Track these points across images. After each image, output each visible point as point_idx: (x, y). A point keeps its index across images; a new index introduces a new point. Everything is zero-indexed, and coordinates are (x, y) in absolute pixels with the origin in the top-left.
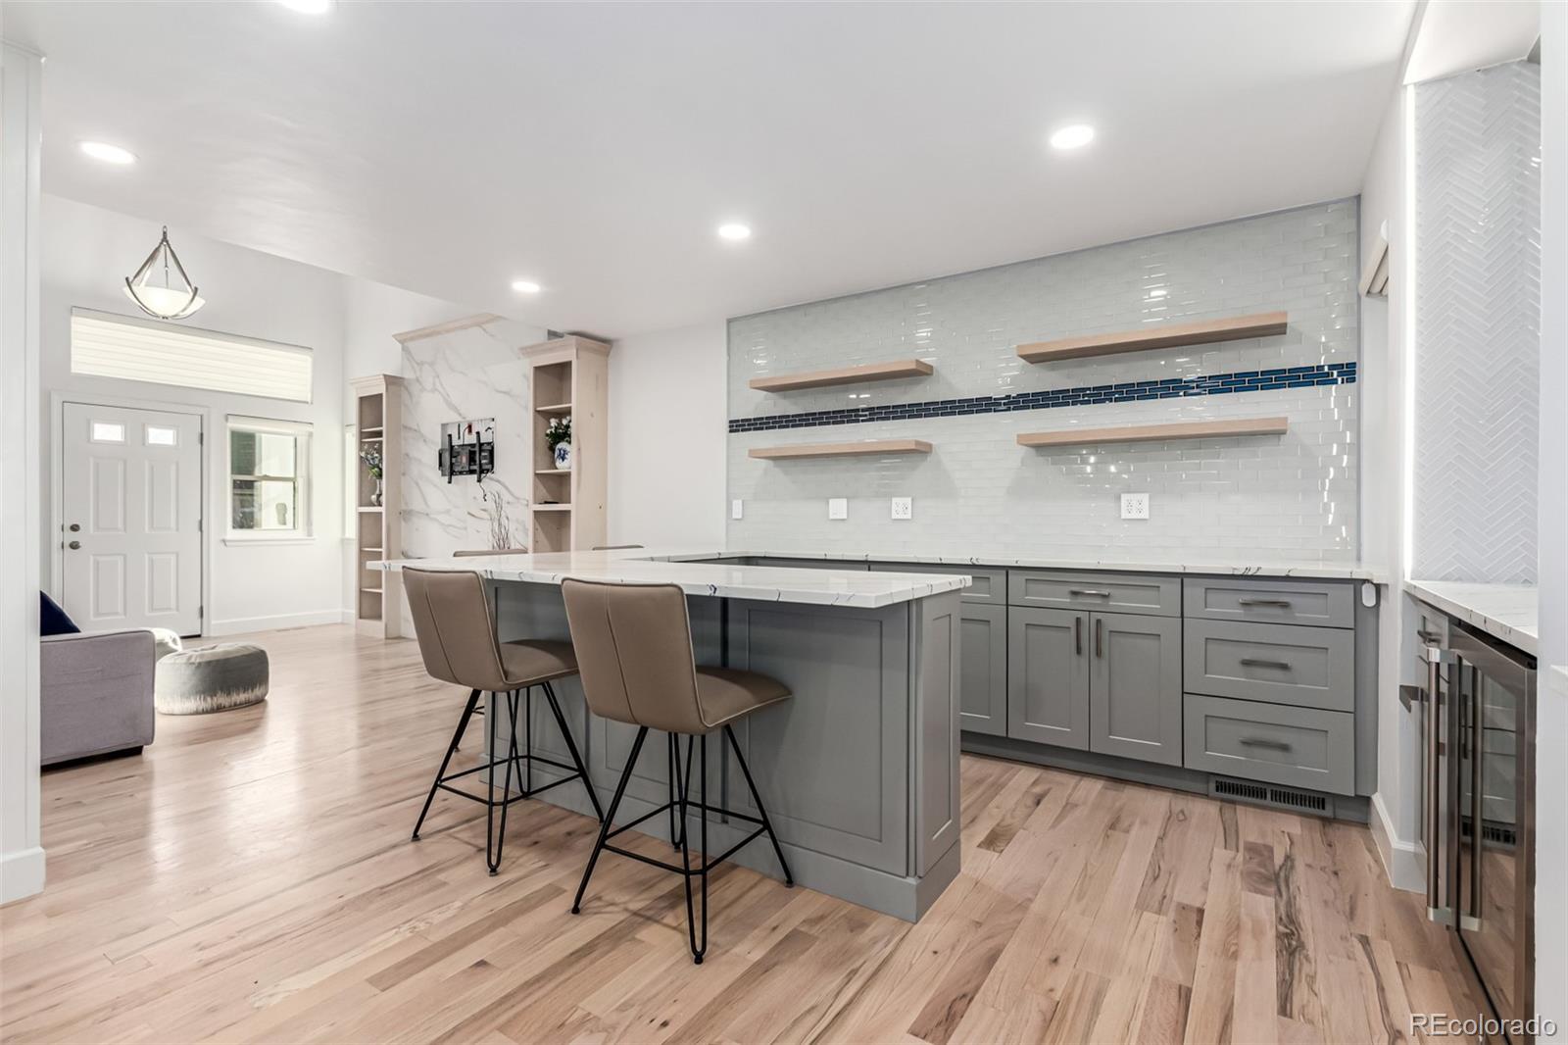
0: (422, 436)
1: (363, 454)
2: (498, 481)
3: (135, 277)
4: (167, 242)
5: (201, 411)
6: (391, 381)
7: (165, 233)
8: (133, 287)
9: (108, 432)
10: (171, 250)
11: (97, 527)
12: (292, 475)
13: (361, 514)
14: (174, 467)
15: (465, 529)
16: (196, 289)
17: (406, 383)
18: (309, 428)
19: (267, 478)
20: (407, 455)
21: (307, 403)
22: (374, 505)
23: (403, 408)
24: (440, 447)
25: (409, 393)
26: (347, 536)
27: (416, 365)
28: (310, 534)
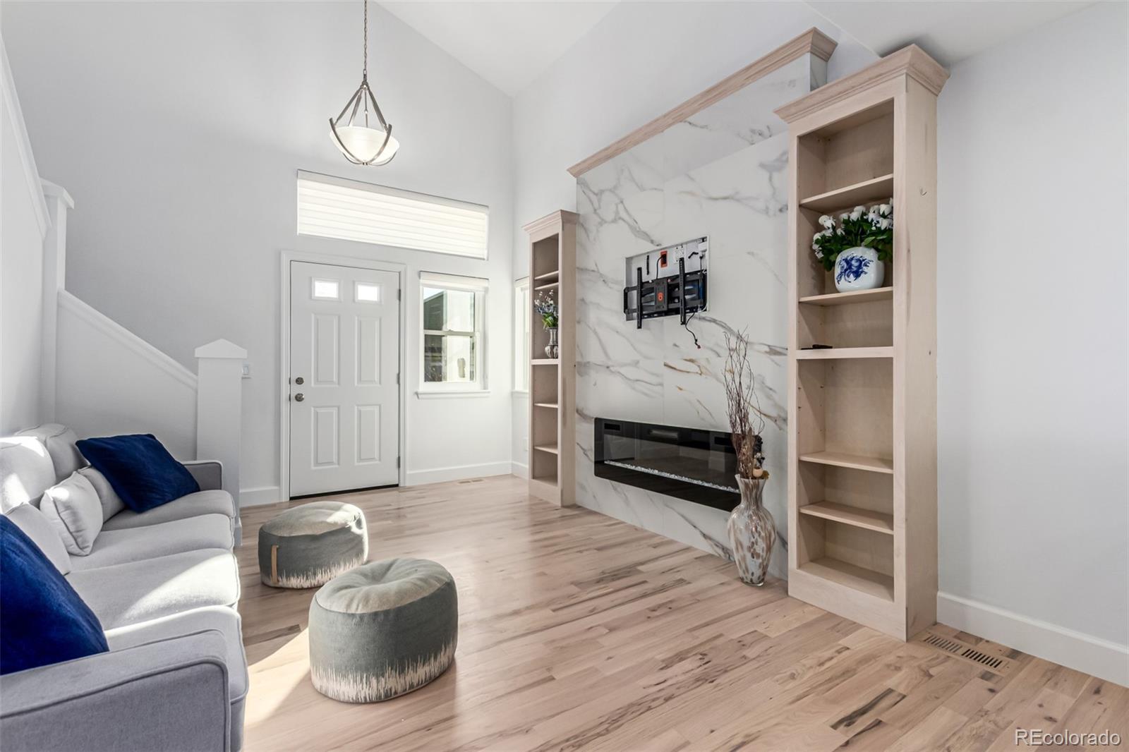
0: (601, 275)
1: (537, 303)
2: (714, 321)
3: (338, 120)
4: (367, 85)
5: (401, 268)
6: (569, 218)
7: (365, 76)
8: (337, 130)
9: (326, 290)
10: (371, 94)
11: (317, 380)
12: (470, 329)
13: (534, 367)
14: (377, 323)
15: (661, 385)
16: (390, 126)
17: (581, 220)
18: (485, 284)
19: (452, 333)
20: (583, 300)
21: (484, 259)
22: (548, 358)
23: (578, 247)
24: (625, 287)
25: (586, 230)
26: (517, 389)
27: (592, 196)
28: (485, 388)
